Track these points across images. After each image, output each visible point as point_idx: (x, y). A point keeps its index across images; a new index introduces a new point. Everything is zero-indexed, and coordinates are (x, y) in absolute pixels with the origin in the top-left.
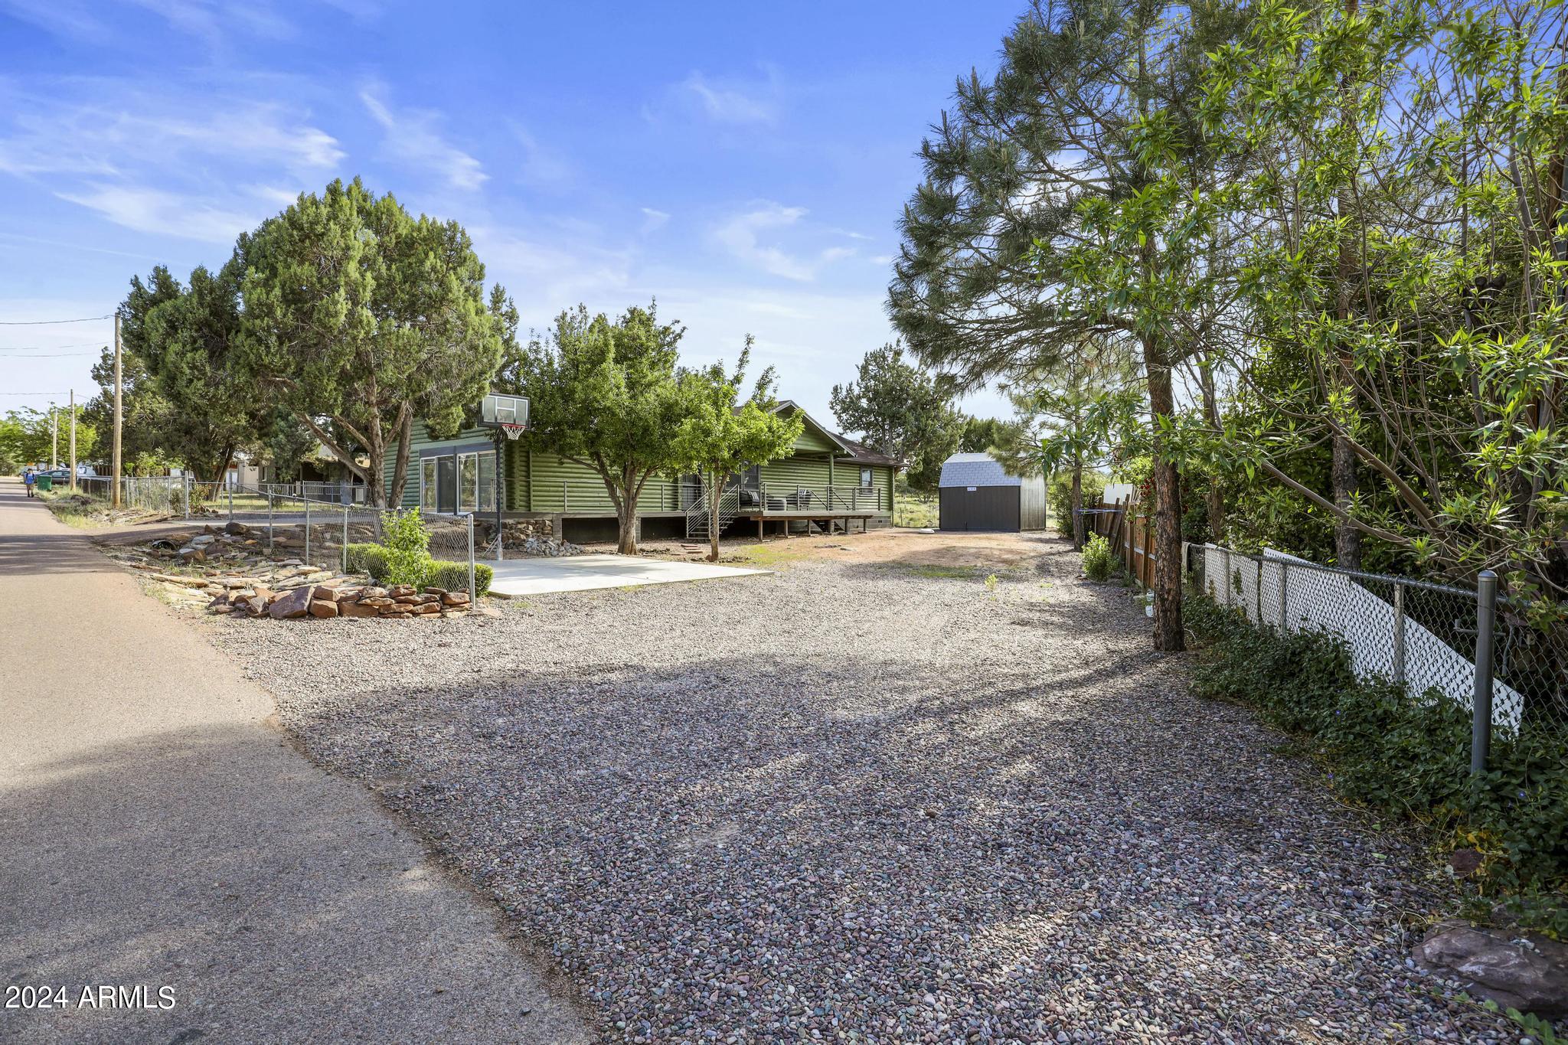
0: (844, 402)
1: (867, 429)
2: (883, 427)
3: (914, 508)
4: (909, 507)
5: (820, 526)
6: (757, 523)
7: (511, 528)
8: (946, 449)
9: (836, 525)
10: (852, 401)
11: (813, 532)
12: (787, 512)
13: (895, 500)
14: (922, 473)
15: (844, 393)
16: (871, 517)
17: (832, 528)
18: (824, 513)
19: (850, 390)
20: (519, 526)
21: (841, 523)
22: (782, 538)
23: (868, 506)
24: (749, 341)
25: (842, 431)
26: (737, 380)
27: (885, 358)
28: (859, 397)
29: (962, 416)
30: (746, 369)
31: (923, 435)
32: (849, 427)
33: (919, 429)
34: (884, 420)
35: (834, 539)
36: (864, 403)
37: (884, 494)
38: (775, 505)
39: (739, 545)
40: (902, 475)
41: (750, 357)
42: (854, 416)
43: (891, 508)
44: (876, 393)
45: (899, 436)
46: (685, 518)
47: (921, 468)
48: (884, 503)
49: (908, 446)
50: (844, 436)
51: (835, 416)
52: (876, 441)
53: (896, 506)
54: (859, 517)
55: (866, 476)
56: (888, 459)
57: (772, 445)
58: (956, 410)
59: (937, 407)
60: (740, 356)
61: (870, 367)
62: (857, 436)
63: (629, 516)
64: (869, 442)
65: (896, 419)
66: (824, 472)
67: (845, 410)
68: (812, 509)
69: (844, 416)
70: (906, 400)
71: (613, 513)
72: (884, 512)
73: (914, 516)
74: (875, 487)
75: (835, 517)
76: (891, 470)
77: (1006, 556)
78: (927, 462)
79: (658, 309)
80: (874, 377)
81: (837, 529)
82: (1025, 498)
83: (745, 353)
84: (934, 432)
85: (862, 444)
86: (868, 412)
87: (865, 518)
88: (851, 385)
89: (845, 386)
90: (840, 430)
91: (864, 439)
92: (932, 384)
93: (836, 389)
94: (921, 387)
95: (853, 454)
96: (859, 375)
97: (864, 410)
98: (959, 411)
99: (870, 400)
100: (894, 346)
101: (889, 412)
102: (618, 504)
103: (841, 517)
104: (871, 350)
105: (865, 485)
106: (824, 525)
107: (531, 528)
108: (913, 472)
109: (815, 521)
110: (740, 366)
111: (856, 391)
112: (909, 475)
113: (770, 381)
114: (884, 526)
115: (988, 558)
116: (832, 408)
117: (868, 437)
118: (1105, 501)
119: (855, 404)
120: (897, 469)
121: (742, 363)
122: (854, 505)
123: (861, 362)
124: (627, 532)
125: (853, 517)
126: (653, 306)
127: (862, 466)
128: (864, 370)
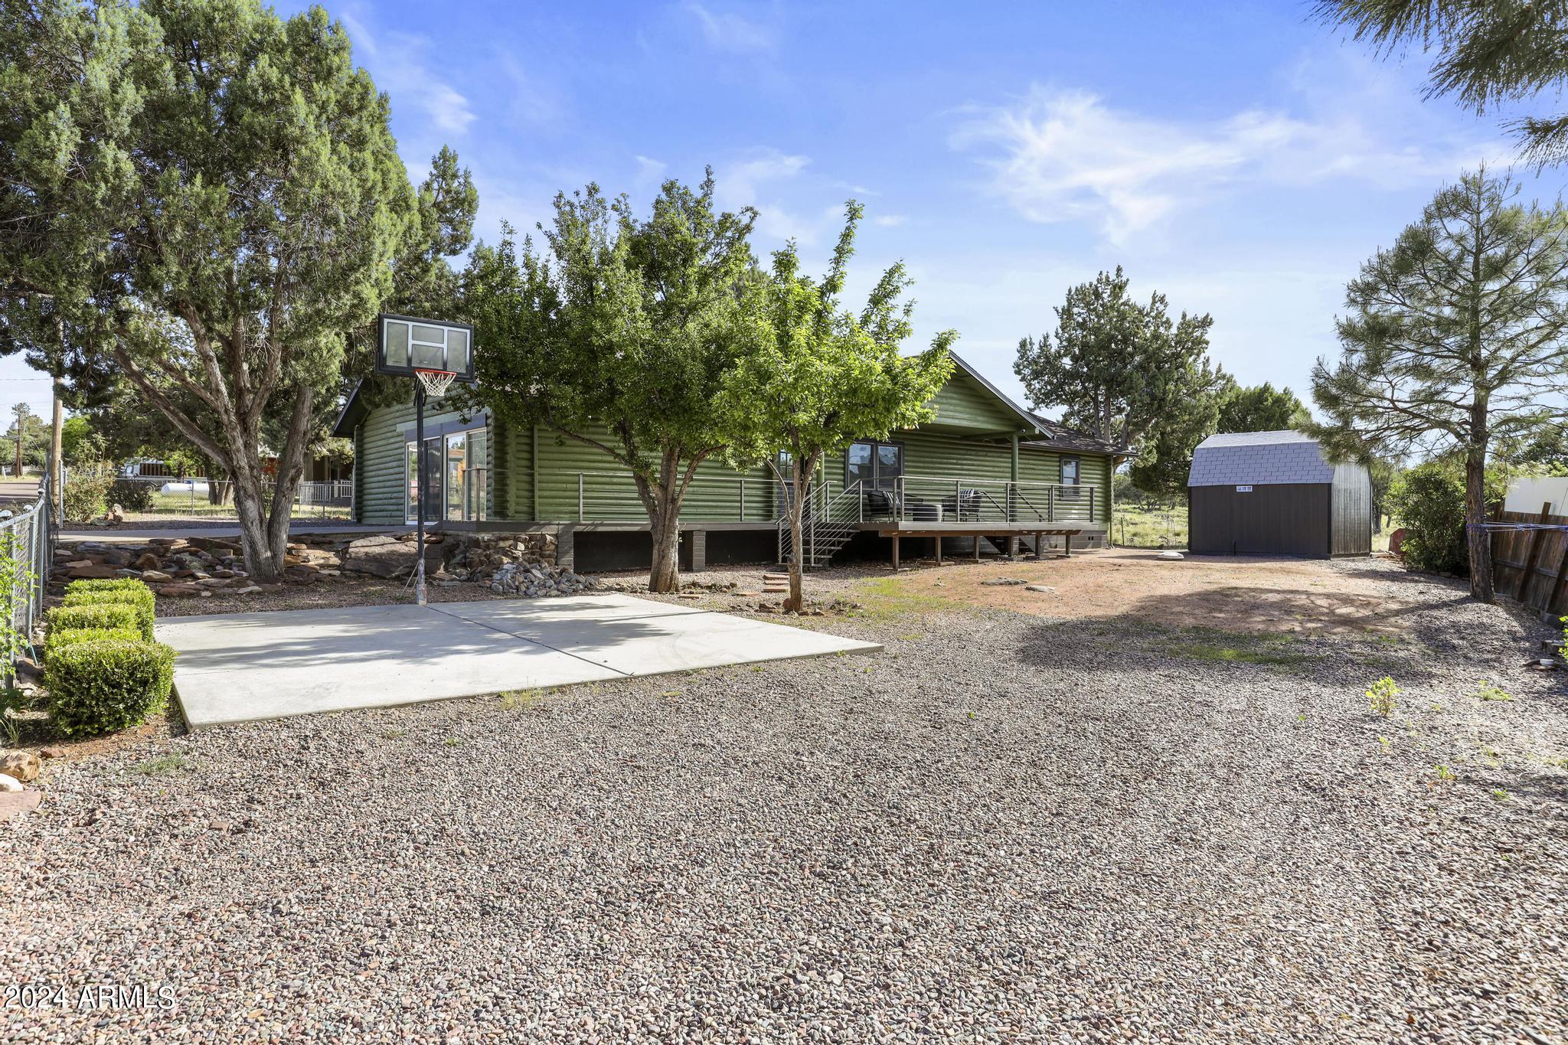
0: (1036, 363)
1: (1070, 402)
2: (1095, 399)
3: (1136, 518)
4: (1128, 516)
5: (997, 545)
6: (890, 540)
7: (487, 547)
8: (1199, 426)
9: (1022, 544)
10: (1048, 362)
11: (983, 555)
12: (942, 524)
13: (1114, 506)
14: (1154, 467)
15: (1036, 349)
16: (1077, 532)
17: (1015, 547)
18: (1003, 525)
19: (1044, 346)
20: (502, 544)
21: (1030, 541)
22: (929, 566)
23: (1074, 518)
24: (853, 214)
25: (1032, 405)
26: (831, 286)
27: (1098, 295)
28: (1059, 356)
29: (1224, 377)
30: (848, 267)
31: (1160, 407)
32: (1045, 398)
33: (1153, 397)
34: (1096, 388)
35: (1016, 568)
36: (1067, 362)
37: (1098, 497)
38: (922, 512)
39: (858, 576)
40: (1122, 470)
41: (856, 243)
42: (1049, 383)
43: (1107, 517)
44: (1085, 347)
45: (1120, 410)
46: (776, 532)
47: (1153, 459)
48: (1098, 511)
49: (1135, 425)
50: (1036, 413)
51: (1023, 384)
52: (1085, 420)
53: (1116, 516)
54: (1059, 532)
55: (1069, 470)
56: (1104, 445)
57: (891, 401)
58: (1213, 368)
59: (1183, 365)
60: (838, 242)
61: (1075, 310)
62: (1055, 413)
63: (668, 529)
64: (1074, 422)
65: (1117, 385)
66: (1004, 463)
67: (1037, 375)
68: (985, 519)
69: (1036, 385)
70: (1132, 355)
71: (641, 523)
72: (1096, 525)
73: (1139, 529)
74: (1085, 486)
75: (1020, 532)
76: (1108, 461)
77: (1344, 610)
78: (1163, 450)
79: (717, 188)
80: (1082, 326)
81: (1023, 549)
82: (1339, 503)
83: (846, 236)
84: (1177, 402)
85: (1063, 425)
86: (1072, 376)
87: (1069, 534)
88: (1046, 338)
89: (1037, 340)
90: (1030, 404)
91: (1066, 417)
92: (1174, 330)
93: (1023, 344)
94: (1156, 336)
95: (1049, 435)
96: (1059, 322)
97: (1066, 373)
98: (1219, 370)
99: (1075, 359)
100: (1112, 277)
101: (1106, 375)
102: (652, 511)
103: (1030, 532)
104: (1075, 284)
105: (1068, 483)
106: (1001, 546)
107: (521, 546)
108: (1141, 465)
109: (989, 538)
110: (837, 261)
111: (1054, 344)
112: (1135, 471)
113: (896, 290)
114: (1098, 545)
115: (1309, 613)
116: (1018, 372)
117: (1072, 414)
118: (1509, 507)
119: (1053, 366)
120: (1117, 461)
121: (841, 252)
122: (1050, 513)
123: (1063, 303)
124: (663, 556)
125: (1049, 532)
126: (709, 183)
127: (1065, 456)
128: (1066, 314)
